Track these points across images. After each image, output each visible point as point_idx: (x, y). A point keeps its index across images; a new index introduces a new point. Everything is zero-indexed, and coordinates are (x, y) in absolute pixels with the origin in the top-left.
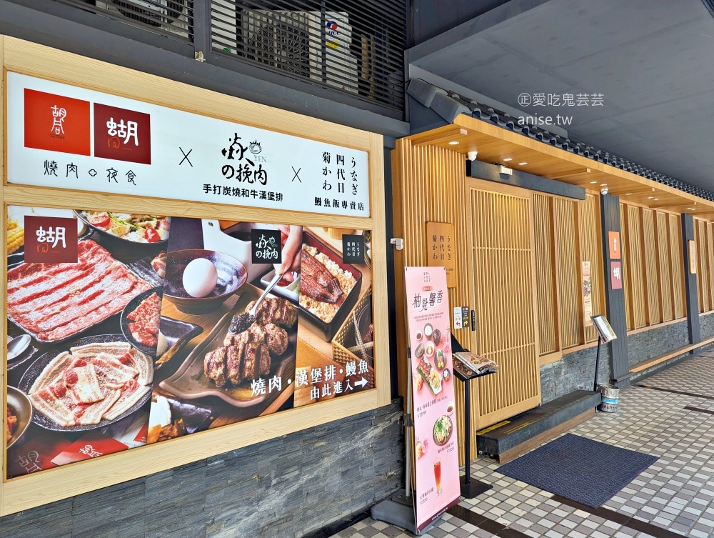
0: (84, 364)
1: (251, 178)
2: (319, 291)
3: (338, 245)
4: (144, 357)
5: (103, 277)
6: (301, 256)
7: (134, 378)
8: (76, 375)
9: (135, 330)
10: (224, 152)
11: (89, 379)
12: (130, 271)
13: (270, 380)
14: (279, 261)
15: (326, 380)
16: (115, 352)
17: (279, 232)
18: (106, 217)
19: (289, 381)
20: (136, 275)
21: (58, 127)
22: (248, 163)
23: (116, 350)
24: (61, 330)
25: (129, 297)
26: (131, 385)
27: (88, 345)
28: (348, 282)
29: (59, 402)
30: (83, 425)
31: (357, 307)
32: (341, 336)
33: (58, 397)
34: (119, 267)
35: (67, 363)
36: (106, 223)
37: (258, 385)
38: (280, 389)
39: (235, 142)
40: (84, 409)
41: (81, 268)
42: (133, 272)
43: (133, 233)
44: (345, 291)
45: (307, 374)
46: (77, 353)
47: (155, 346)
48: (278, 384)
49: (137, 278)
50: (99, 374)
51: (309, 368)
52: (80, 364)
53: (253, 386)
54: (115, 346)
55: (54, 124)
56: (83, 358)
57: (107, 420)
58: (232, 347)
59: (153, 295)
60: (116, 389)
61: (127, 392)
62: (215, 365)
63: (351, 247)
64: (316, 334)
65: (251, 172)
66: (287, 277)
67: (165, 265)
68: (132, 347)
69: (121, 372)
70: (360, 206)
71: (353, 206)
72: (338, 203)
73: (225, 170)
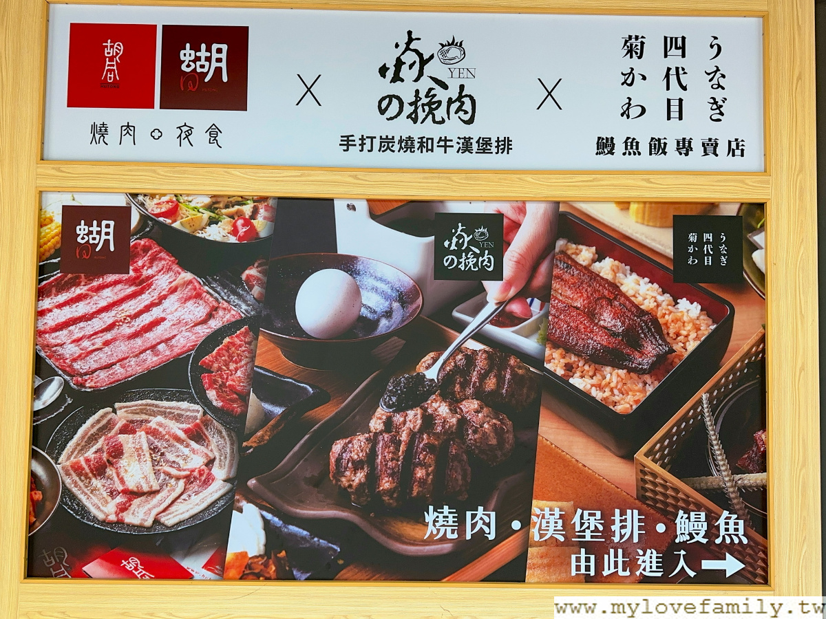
0: (133, 432)
1: (440, 113)
2: (600, 340)
3: (661, 240)
4: (224, 433)
5: (165, 297)
6: (552, 266)
7: (207, 465)
8: (121, 446)
9: (211, 386)
10: (383, 71)
11: (139, 455)
12: (206, 288)
13: (469, 514)
14: (497, 275)
15: (616, 539)
16: (178, 418)
17: (499, 216)
18: (172, 202)
19: (516, 525)
20: (216, 295)
21: (111, 72)
22: (435, 85)
23: (180, 416)
24: (103, 375)
25: (203, 331)
26: (201, 475)
27: (140, 402)
28: (689, 327)
29: (96, 482)
30: (128, 525)
31: (717, 386)
32: (662, 449)
33: (95, 476)
34: (190, 282)
35: (109, 426)
36: (173, 212)
37: (441, 519)
38: (492, 537)
39: (407, 48)
40: (130, 500)
41: (132, 282)
42: (211, 291)
43: (214, 226)
44: (678, 347)
45: (561, 517)
46: (123, 413)
47: (244, 414)
48: (488, 525)
49: (217, 300)
50: (154, 450)
51: (567, 505)
52: (127, 429)
53: (430, 517)
54: (179, 408)
55: (107, 68)
56: (132, 422)
57: (163, 524)
58: (386, 436)
59: (243, 329)
60: (178, 478)
61: (195, 486)
62: (350, 465)
63: (700, 243)
64: (588, 435)
65: (440, 103)
66: (515, 308)
67: (265, 279)
68: (205, 413)
69: (186, 451)
70: (734, 146)
71: (710, 149)
72: (665, 144)
73: (384, 105)
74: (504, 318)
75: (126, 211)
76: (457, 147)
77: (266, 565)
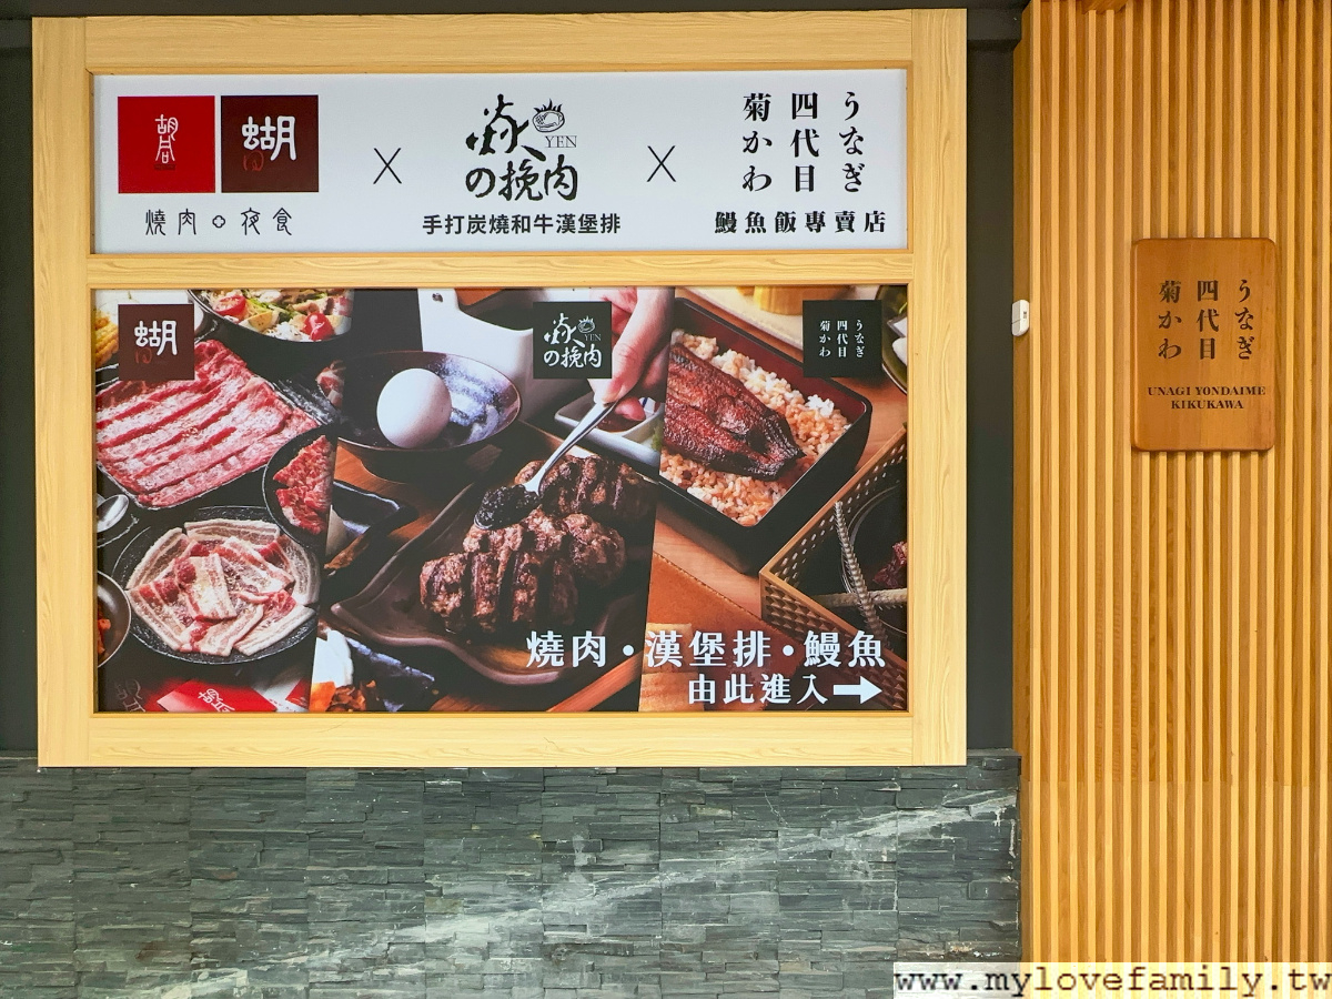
0: (205, 554)
1: (537, 188)
2: (721, 444)
3: (790, 330)
4: (304, 555)
5: (234, 405)
6: (668, 361)
7: (286, 589)
8: (194, 569)
9: (287, 503)
10: (471, 141)
11: (213, 579)
12: (278, 394)
13: (576, 640)
14: (605, 372)
15: (739, 663)
16: (253, 538)
17: (607, 304)
18: (239, 298)
19: (628, 650)
20: (289, 401)
21: (165, 153)
22: (529, 156)
23: (255, 535)
24: (170, 491)
25: (277, 442)
26: (280, 600)
27: (212, 521)
28: (820, 427)
29: (169, 609)
30: (204, 654)
31: (851, 493)
32: (790, 563)
33: (166, 602)
34: (260, 388)
35: (179, 548)
36: (240, 310)
37: (545, 645)
38: (601, 663)
39: (498, 115)
40: (205, 628)
41: (197, 389)
42: (283, 397)
43: (285, 323)
44: (808, 450)
45: (678, 640)
46: (193, 534)
47: (324, 533)
48: (597, 651)
49: (290, 407)
50: (229, 573)
51: (685, 627)
52: (199, 551)
53: (533, 643)
54: (254, 528)
55: (161, 147)
56: (204, 543)
57: (242, 653)
58: (483, 556)
59: (320, 439)
60: (256, 604)
61: (275, 612)
62: (442, 588)
63: (834, 332)
64: (709, 551)
65: (536, 176)
66: (627, 409)
67: (342, 382)
68: (282, 533)
69: (264, 574)
70: (872, 219)
71: (845, 224)
72: (794, 219)
73: (473, 179)
74: (613, 421)
75: (189, 309)
76: (556, 226)
77: (354, 696)
